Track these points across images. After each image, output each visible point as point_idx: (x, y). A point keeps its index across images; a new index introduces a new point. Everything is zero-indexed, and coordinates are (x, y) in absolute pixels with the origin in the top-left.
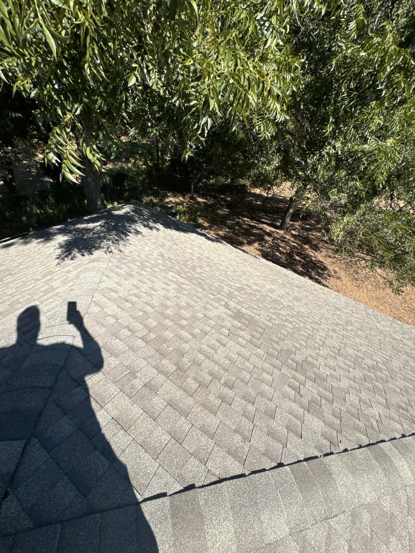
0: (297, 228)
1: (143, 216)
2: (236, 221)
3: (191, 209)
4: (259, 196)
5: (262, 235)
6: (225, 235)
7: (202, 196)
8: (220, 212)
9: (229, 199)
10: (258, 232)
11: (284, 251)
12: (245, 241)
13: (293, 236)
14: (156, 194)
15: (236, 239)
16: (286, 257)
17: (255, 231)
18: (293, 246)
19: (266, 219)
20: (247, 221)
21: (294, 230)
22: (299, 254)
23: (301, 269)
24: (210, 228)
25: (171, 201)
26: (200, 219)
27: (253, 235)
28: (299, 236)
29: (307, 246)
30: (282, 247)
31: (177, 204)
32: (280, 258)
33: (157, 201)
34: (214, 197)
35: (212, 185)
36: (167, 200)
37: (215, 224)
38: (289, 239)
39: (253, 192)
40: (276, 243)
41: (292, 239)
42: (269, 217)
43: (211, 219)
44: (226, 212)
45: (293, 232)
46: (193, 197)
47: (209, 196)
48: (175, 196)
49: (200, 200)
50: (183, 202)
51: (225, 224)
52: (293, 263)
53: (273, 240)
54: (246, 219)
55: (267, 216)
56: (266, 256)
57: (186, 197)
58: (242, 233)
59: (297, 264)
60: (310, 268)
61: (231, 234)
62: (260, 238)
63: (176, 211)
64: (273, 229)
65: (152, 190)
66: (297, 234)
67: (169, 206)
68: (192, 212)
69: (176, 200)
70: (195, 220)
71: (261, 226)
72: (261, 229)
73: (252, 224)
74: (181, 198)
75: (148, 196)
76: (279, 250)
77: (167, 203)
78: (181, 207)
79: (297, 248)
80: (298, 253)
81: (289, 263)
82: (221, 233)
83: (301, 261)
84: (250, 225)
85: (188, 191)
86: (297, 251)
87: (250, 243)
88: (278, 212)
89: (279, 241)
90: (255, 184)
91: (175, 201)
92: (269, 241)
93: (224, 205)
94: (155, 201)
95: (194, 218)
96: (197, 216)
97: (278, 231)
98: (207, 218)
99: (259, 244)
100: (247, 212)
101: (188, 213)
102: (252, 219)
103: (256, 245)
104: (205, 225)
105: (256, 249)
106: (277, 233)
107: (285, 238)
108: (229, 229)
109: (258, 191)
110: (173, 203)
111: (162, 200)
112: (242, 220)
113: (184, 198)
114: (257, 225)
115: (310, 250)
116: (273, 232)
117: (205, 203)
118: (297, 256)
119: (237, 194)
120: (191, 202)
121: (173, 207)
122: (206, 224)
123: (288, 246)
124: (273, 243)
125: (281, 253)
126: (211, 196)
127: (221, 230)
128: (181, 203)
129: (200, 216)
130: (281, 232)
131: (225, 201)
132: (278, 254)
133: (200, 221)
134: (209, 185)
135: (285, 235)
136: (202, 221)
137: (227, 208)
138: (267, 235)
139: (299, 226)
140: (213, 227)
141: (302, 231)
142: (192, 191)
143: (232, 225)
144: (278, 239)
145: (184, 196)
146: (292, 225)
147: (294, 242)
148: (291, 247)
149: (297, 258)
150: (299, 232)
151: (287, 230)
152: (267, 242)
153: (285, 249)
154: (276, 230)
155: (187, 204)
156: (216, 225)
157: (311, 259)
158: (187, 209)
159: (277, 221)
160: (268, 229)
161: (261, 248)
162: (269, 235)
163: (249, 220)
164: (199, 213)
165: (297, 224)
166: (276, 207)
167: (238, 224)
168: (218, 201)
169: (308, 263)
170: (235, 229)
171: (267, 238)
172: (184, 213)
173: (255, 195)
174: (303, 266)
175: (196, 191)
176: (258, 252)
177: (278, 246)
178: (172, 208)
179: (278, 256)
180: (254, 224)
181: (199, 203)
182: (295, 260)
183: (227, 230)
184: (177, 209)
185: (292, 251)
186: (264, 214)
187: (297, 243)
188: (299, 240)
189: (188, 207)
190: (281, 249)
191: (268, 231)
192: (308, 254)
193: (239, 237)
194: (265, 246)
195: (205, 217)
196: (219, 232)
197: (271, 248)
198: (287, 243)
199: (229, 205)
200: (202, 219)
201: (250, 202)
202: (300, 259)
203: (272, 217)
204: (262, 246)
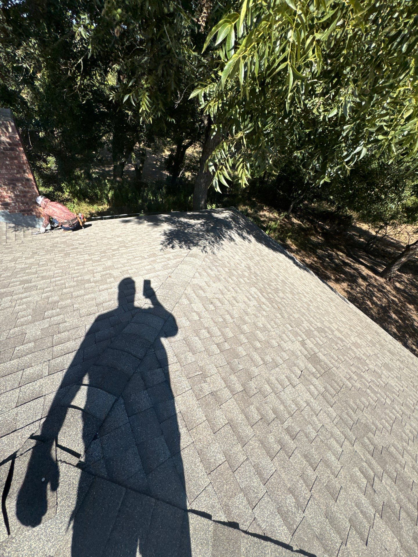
0: (403, 281)
1: (239, 224)
2: (328, 253)
3: (283, 228)
4: (365, 233)
5: (355, 276)
6: (312, 263)
7: (298, 218)
8: (313, 238)
9: (327, 227)
10: (352, 271)
11: (378, 303)
12: (332, 277)
13: (396, 288)
14: (253, 205)
15: (323, 272)
16: (378, 310)
17: (347, 269)
18: (392, 300)
19: (365, 260)
20: (341, 256)
21: (399, 282)
22: (396, 312)
23: (395, 330)
24: (297, 252)
25: (265, 215)
26: (289, 240)
27: (345, 273)
28: (404, 291)
29: (411, 307)
30: (376, 297)
31: (271, 219)
32: (371, 308)
33: (252, 212)
34: (312, 222)
35: (314, 209)
36: (261, 213)
37: (303, 250)
38: (390, 292)
39: (358, 226)
40: (370, 290)
41: (394, 293)
42: (371, 258)
43: (301, 244)
44: (320, 240)
45: (398, 285)
46: (289, 216)
47: (306, 219)
48: (270, 211)
49: (295, 221)
50: (277, 218)
51: (315, 253)
52: (386, 320)
53: (367, 285)
54: (341, 254)
55: (368, 257)
56: (353, 299)
57: (282, 214)
58: (331, 267)
59: (390, 323)
60: (408, 333)
61: (319, 265)
62: (352, 279)
63: (267, 226)
64: (371, 274)
65: (250, 200)
66: (402, 287)
67: (262, 219)
68: (283, 231)
69: (271, 215)
70: (283, 240)
71: (357, 265)
72: (356, 269)
73: (347, 261)
74: (276, 215)
75: (245, 205)
76: (373, 300)
77: (261, 216)
78: (273, 223)
79: (397, 305)
80: (397, 310)
81: (380, 318)
82: (307, 260)
83: (397, 322)
84: (343, 262)
85: (286, 209)
86: (396, 308)
87: (337, 281)
88: (384, 257)
89: (376, 290)
90: (363, 219)
91: (269, 216)
92: (363, 285)
93: (320, 233)
94: (250, 211)
95: (283, 237)
96: (287, 237)
97: (377, 277)
98: (297, 241)
99: (348, 285)
100: (345, 247)
101: (279, 231)
102: (348, 255)
103: (345, 285)
104: (292, 248)
105: (344, 289)
106: (376, 280)
107: (384, 288)
108: (317, 258)
109: (365, 227)
110: (267, 218)
111: (256, 212)
112: (336, 254)
113: (279, 215)
114: (352, 264)
115: (415, 312)
116: (371, 277)
117: (299, 225)
118: (394, 313)
119: (339, 224)
120: (285, 221)
121: (265, 221)
122: (294, 247)
123: (386, 298)
124: (366, 289)
125: (373, 303)
126: (308, 220)
127: (308, 257)
128: (275, 220)
129: (290, 237)
130: (382, 280)
131: (323, 229)
132: (369, 303)
133: (289, 242)
134: (310, 209)
135: (385, 285)
136: (291, 243)
137: (322, 236)
138: (362, 278)
139: (408, 279)
140: (300, 252)
141: (410, 287)
142: (290, 211)
143: (323, 255)
144: (375, 286)
145: (279, 213)
146: (398, 275)
147: (395, 297)
148: (388, 301)
149: (394, 316)
150: (406, 287)
151: (390, 280)
152: (359, 285)
153: (379, 300)
154: (374, 275)
155: (280, 222)
156: (305, 250)
157: (413, 323)
158: (279, 227)
159: (380, 266)
160: (365, 272)
161: (349, 290)
162: (364, 278)
163: (344, 255)
164: (290, 234)
165: (405, 277)
166: (383, 250)
167: (330, 256)
168: (315, 227)
169: (407, 326)
170: (324, 261)
171: (360, 281)
172: (275, 230)
173: (360, 230)
174: (399, 328)
175: (294, 211)
176: (345, 294)
177: (372, 294)
179: (368, 305)
180: (349, 262)
181: (292, 224)
182: (391, 317)
183: (316, 259)
184: (269, 224)
185: (389, 306)
186: (364, 254)
187: (399, 299)
188: (403, 296)
189: (281, 225)
190: (374, 298)
191: (364, 273)
192: (410, 317)
193: (327, 270)
194: (355, 290)
195: (295, 240)
196: (305, 259)
197: (361, 294)
198: (385, 294)
199: (325, 234)
200: (291, 241)
201: (351, 237)
202: (396, 318)
203: (375, 260)
204: (352, 289)
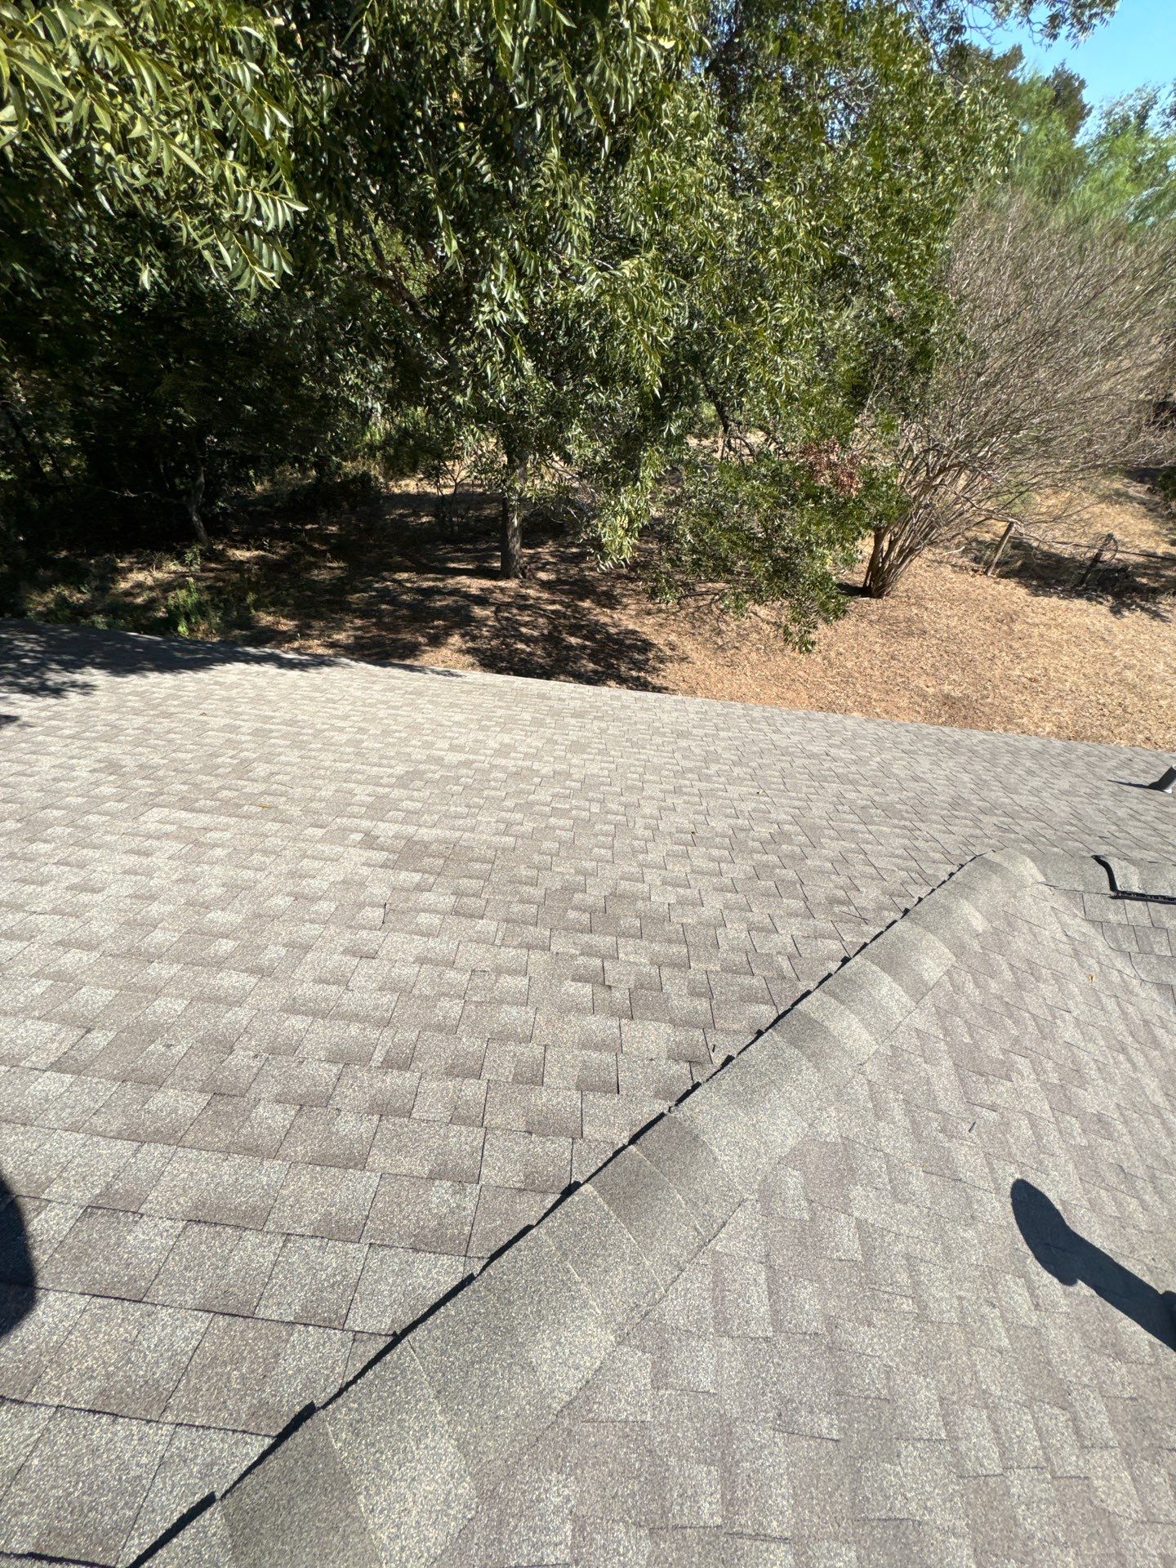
0: (548, 563)
2: (376, 590)
3: (220, 591)
4: (418, 501)
5: (462, 607)
6: (356, 637)
7: (244, 542)
8: (321, 575)
9: (334, 529)
10: (449, 601)
11: (536, 634)
12: (421, 639)
13: (545, 585)
14: (73, 575)
15: (394, 641)
16: (544, 649)
17: (440, 603)
18: (553, 612)
19: (459, 561)
20: (408, 581)
21: (543, 569)
22: (574, 630)
23: (591, 666)
24: (303, 632)
25: (140, 585)
26: (262, 615)
27: (439, 613)
28: (559, 581)
29: (587, 604)
30: (526, 625)
31: (166, 587)
32: (530, 654)
33: (87, 596)
34: (285, 535)
35: (265, 499)
36: (124, 585)
37: (314, 618)
38: (539, 598)
39: (397, 491)
40: (507, 619)
41: (545, 596)
42: (468, 551)
43: (298, 606)
44: (338, 572)
45: (543, 576)
46: (213, 551)
47: (266, 535)
48: (146, 565)
49: (241, 554)
50: (183, 575)
51: (347, 608)
52: (567, 659)
53: (495, 613)
54: (405, 575)
55: (461, 550)
56: (491, 662)
57: (189, 556)
58: (403, 618)
59: (577, 659)
60: (612, 656)
61: (375, 631)
62: (460, 618)
63: (169, 611)
64: (487, 583)
65: (51, 563)
66: (552, 577)
67: (139, 600)
68: (226, 601)
69: (158, 575)
70: (246, 623)
71: (451, 582)
72: (455, 592)
73: (426, 584)
74: (174, 566)
75: (44, 588)
76: (522, 634)
77: (127, 593)
78: (182, 594)
79: (565, 616)
80: (572, 626)
81: (557, 660)
82: (341, 637)
83: (584, 647)
84: (420, 591)
85: (190, 537)
86: (567, 622)
87: (436, 641)
88: (487, 533)
89: (515, 611)
90: (396, 469)
91: (156, 580)
92: (487, 618)
93: (324, 552)
94: (79, 597)
95: (240, 616)
96: (248, 608)
97: (502, 584)
98: (284, 604)
99: (463, 636)
100: (402, 555)
101: (216, 608)
102: (421, 569)
103: (455, 640)
104: (285, 628)
105: (460, 651)
106: (502, 590)
107: (525, 597)
108: (361, 618)
109: (410, 485)
110: (151, 588)
111: (103, 590)
112: (394, 581)
113: (182, 563)
114: (440, 584)
115: (598, 610)
116: (490, 591)
117: (260, 561)
118: (572, 635)
119: (353, 508)
120: (212, 570)
121: (152, 601)
122: (287, 625)
123: (542, 616)
124: (498, 620)
125: (527, 640)
126: (273, 535)
127: (340, 629)
128: (179, 583)
129: (257, 606)
130: (512, 584)
131: (325, 538)
132: (521, 646)
133: (266, 619)
134: (254, 503)
135: (523, 591)
136: (270, 618)
137: (335, 558)
138: (477, 604)
139: (552, 554)
140: (310, 627)
141: (562, 567)
142: (202, 533)
143: (369, 604)
144: (509, 605)
145: (180, 557)
146: (531, 557)
147: (553, 602)
148: (548, 618)
149: (573, 640)
150: (558, 572)
151: (526, 575)
152: (482, 622)
153: (532, 626)
154: (494, 583)
155: (198, 579)
156: (319, 616)
157: (607, 632)
158: (206, 597)
159: (492, 557)
160: (475, 585)
161: (470, 644)
162: (482, 600)
163: (413, 576)
164: (251, 598)
165: (545, 551)
166: (478, 520)
167: (384, 595)
168: (303, 544)
169: (602, 645)
170: (380, 614)
171: (478, 611)
172: (200, 609)
173: (406, 499)
174: (593, 658)
175: (218, 528)
176: (469, 659)
177: (514, 624)
178: (151, 604)
179: (523, 651)
180: (431, 584)
181: (239, 566)
182: (570, 647)
183: (359, 623)
184: (171, 602)
185: (555, 627)
186: (449, 547)
187: (561, 603)
188: (563, 592)
189: (208, 588)
190: (524, 630)
191: (474, 591)
192: (597, 623)
193: (399, 632)
194: (481, 637)
195: (276, 604)
196: (336, 637)
197: (498, 637)
198: (534, 608)
199: (339, 549)
200: (269, 614)
201: (400, 523)
202: (579, 641)
203: (476, 550)
204: (474, 638)
